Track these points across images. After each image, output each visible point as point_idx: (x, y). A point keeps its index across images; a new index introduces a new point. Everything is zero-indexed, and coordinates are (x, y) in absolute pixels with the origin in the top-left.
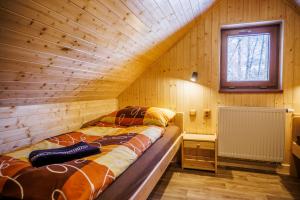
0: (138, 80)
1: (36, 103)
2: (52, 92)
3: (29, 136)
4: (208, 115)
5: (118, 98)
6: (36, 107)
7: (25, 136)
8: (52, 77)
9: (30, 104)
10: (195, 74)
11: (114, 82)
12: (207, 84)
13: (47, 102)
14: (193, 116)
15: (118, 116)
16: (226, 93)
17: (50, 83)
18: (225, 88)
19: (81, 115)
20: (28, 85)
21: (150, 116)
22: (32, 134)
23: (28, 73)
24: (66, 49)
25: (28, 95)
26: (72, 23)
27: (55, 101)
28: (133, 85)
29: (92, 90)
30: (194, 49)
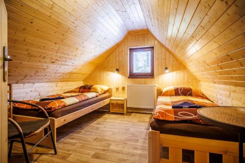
0: (93, 72)
1: (43, 82)
2: (49, 78)
3: (40, 95)
4: (123, 88)
5: (83, 81)
6: (42, 84)
7: (38, 95)
8: (49, 72)
9: (40, 82)
10: (117, 70)
11: (79, 73)
12: (123, 74)
13: (47, 82)
14: (117, 89)
15: (80, 88)
16: (133, 78)
17: (48, 74)
18: (132, 76)
19: (64, 88)
20: (39, 75)
21: (93, 88)
22: (41, 95)
23: (39, 71)
24: (53, 62)
25: (39, 79)
26: (55, 54)
27: (51, 82)
28: (90, 74)
29: (68, 77)
30: (117, 58)
